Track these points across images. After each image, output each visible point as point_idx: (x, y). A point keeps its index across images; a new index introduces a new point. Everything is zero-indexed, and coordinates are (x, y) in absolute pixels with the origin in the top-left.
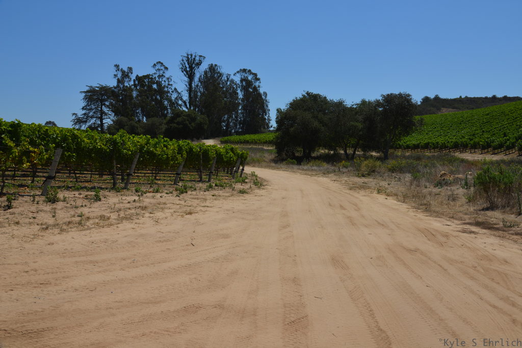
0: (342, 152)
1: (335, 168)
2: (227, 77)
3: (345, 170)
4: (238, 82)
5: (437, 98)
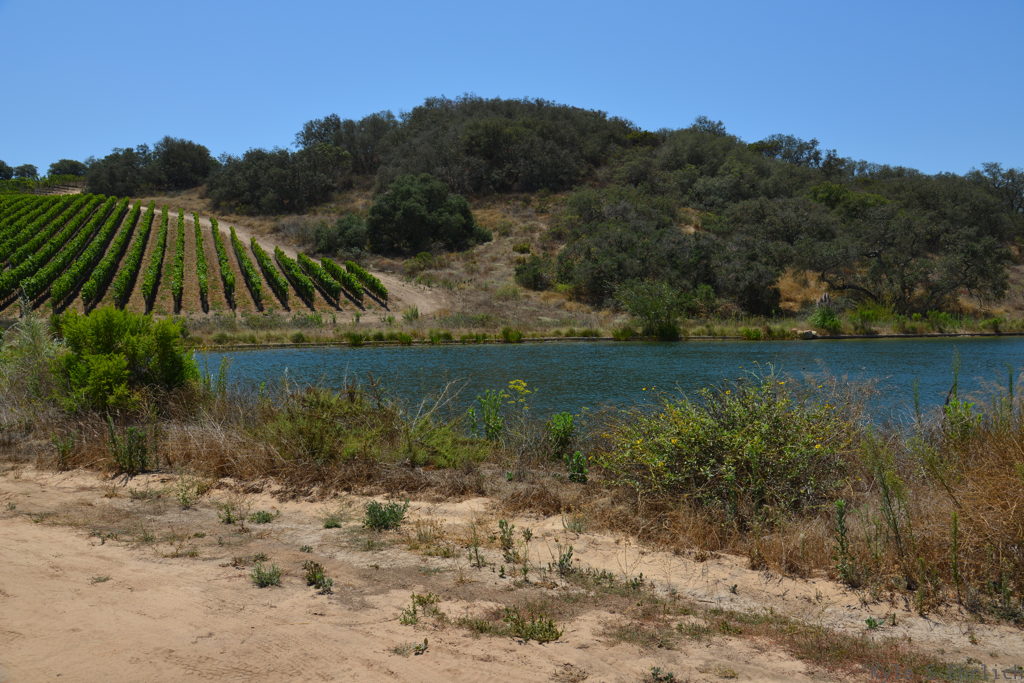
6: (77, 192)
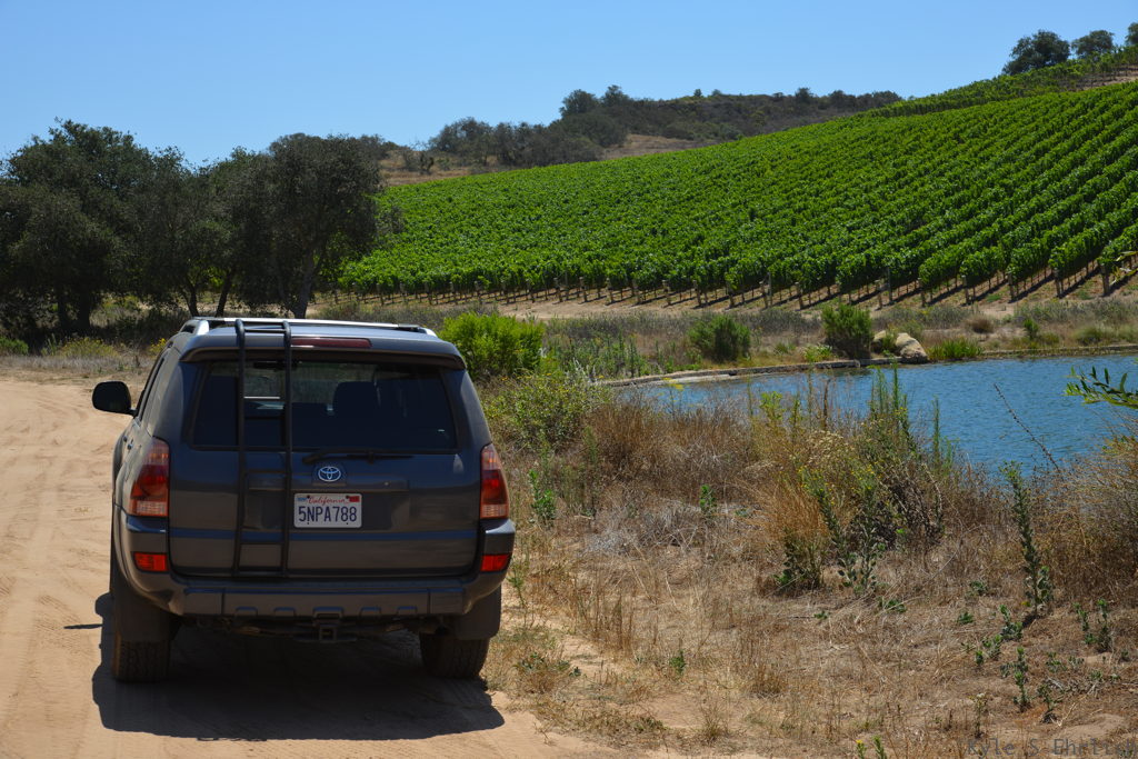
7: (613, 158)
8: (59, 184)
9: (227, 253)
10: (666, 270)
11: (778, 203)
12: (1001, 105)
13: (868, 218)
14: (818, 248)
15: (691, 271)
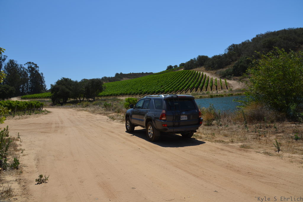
0: (78, 99)
1: (75, 106)
2: (21, 66)
3: (79, 106)
4: (27, 68)
5: (121, 74)
6: (183, 70)
7: (122, 80)
8: (63, 85)
9: (85, 92)
10: (135, 93)
11: (145, 85)
12: (168, 73)
13: (156, 86)
14: (152, 89)
15: (138, 93)
